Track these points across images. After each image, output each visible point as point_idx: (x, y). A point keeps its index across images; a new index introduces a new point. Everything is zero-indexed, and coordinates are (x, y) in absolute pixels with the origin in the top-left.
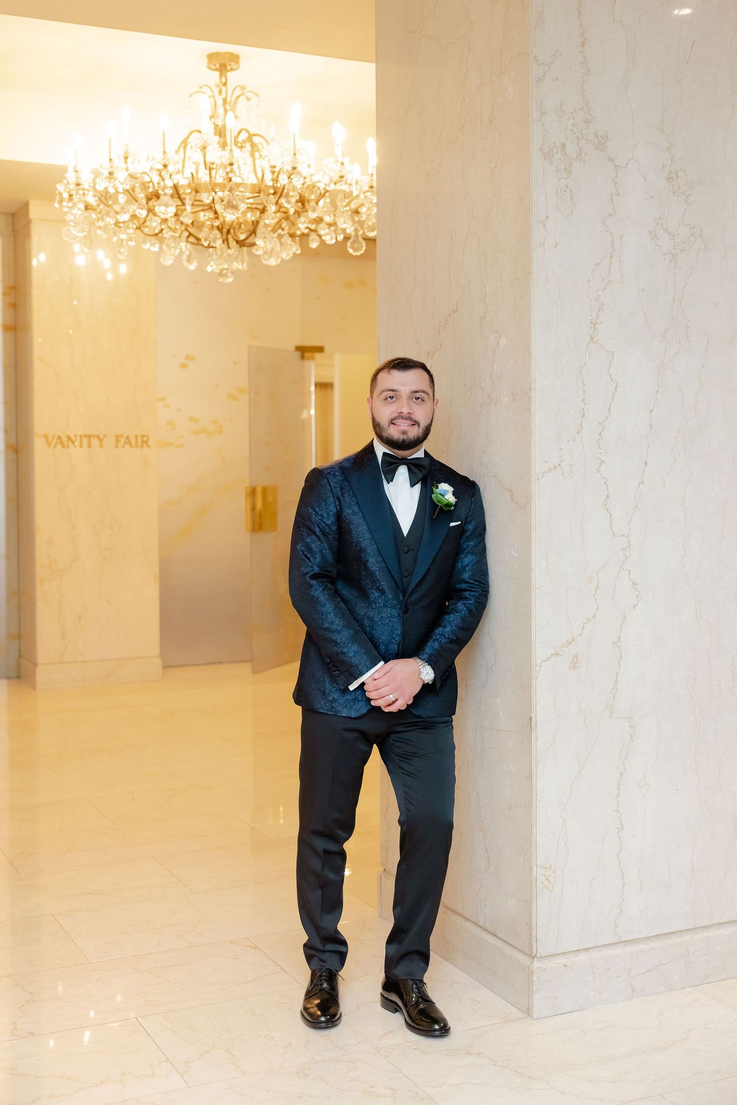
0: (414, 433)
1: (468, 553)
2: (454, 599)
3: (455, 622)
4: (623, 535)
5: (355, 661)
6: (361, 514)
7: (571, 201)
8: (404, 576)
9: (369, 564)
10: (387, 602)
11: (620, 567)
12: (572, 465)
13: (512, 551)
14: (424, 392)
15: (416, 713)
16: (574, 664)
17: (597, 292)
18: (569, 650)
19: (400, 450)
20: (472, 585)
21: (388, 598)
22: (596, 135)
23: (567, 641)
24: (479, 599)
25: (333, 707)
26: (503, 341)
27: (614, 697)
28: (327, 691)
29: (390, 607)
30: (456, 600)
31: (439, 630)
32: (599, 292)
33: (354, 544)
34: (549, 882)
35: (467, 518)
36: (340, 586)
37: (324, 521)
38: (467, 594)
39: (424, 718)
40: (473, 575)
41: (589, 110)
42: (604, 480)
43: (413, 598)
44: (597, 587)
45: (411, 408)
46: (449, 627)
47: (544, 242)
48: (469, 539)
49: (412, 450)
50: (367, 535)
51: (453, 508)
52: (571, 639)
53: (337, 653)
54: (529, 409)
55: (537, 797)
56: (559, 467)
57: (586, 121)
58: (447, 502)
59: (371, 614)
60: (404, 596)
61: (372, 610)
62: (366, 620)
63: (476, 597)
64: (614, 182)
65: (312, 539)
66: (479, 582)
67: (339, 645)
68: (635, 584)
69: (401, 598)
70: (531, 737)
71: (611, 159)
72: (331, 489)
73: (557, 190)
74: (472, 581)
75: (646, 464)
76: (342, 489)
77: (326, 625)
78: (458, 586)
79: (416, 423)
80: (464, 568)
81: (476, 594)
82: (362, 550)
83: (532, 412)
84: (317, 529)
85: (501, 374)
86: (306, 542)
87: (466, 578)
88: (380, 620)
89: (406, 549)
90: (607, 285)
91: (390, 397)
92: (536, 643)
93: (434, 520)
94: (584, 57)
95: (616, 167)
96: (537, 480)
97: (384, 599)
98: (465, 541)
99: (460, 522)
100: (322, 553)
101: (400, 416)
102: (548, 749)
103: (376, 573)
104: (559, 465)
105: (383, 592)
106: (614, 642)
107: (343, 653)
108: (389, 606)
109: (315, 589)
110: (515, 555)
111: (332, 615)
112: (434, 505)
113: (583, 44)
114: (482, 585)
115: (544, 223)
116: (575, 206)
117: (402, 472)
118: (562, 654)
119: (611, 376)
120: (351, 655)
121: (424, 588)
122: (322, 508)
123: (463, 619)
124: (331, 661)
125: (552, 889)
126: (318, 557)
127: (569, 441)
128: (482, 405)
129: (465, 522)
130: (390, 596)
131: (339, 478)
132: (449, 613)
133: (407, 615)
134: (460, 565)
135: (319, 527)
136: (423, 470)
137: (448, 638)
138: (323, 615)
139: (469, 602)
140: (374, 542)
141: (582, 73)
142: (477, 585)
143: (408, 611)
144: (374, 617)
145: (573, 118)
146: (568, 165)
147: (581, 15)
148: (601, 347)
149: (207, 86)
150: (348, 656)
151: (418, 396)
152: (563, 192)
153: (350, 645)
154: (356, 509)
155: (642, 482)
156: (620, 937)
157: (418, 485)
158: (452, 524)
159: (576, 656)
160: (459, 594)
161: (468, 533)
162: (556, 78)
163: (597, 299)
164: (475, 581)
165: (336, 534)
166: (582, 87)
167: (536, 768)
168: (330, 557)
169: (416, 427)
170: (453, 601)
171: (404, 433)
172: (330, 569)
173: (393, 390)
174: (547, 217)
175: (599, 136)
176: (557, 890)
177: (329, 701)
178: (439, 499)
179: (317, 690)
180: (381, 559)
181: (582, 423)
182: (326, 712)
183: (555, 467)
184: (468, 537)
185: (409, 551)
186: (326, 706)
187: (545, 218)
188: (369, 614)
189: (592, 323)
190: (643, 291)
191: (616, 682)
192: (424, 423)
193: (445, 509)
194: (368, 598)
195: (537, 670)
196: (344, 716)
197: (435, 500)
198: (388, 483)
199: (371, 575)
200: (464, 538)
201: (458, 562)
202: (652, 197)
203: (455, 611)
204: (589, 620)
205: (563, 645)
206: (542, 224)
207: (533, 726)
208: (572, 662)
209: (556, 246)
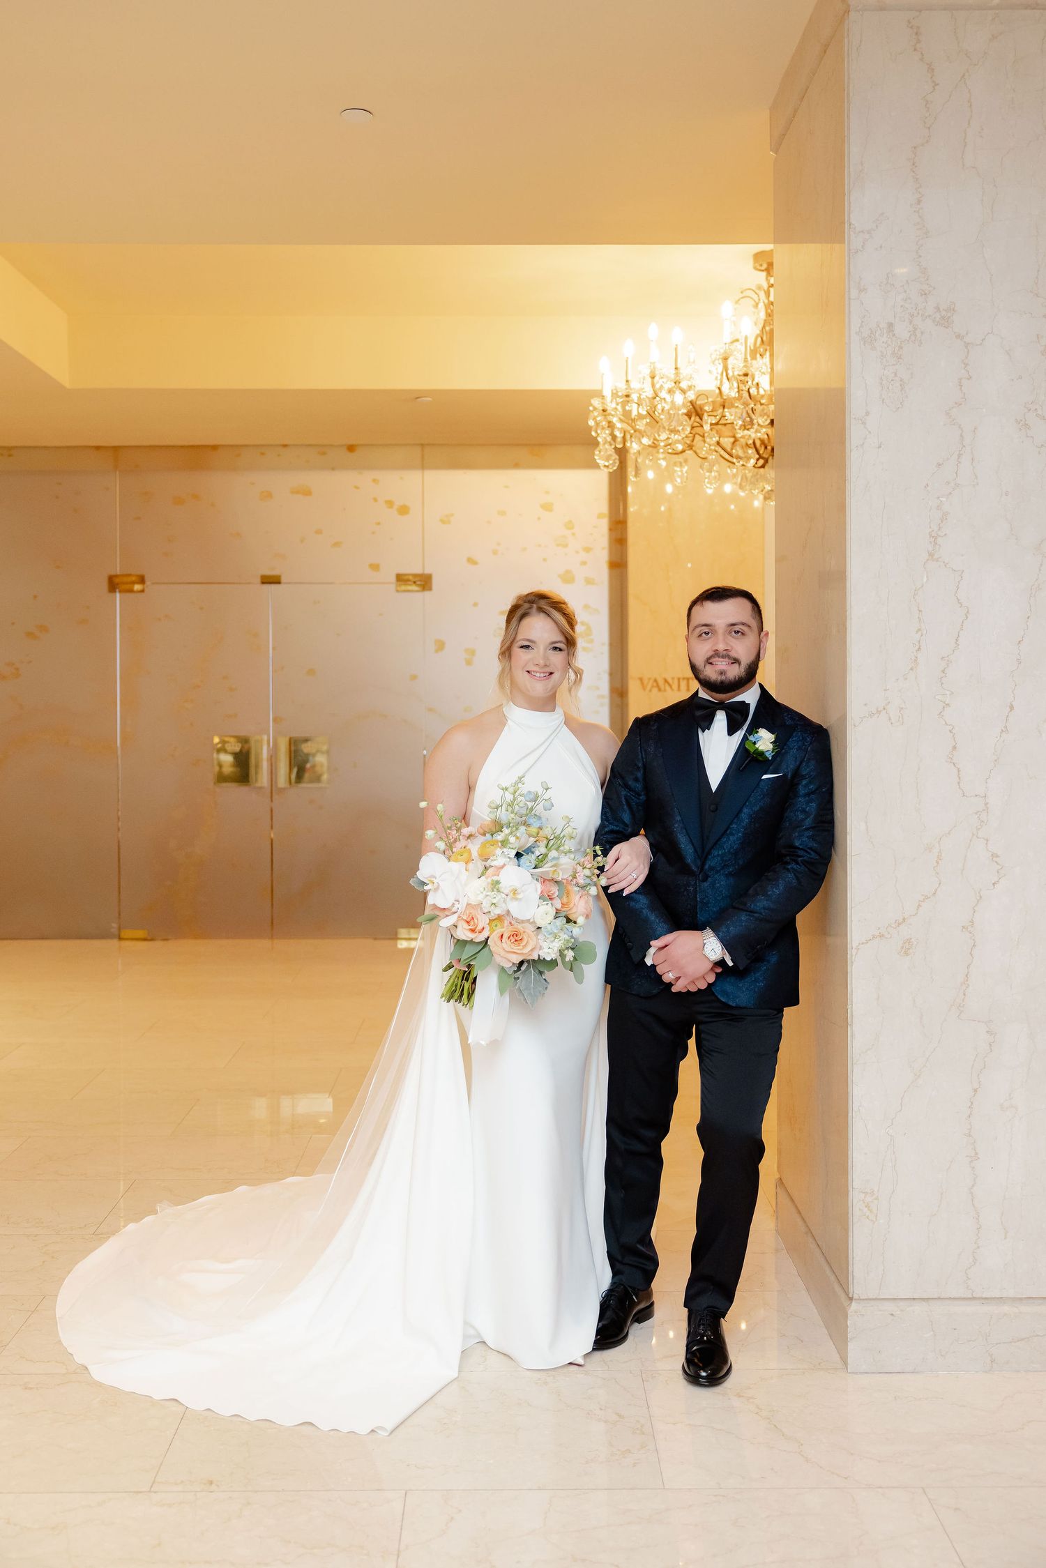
0: (734, 672)
4: (976, 796)
7: (901, 391)
11: (973, 835)
12: (902, 708)
14: (743, 624)
15: (722, 999)
16: (907, 948)
17: (938, 498)
18: (898, 932)
22: (938, 309)
23: (896, 921)
27: (964, 995)
29: (687, 874)
32: (941, 499)
34: (871, 1211)
41: (927, 280)
42: (950, 728)
44: (939, 858)
45: (727, 644)
47: (863, 443)
49: (733, 693)
51: (769, 758)
52: (901, 920)
55: (854, 1105)
56: (884, 711)
57: (924, 294)
60: (701, 860)
64: (964, 364)
68: (994, 855)
69: (699, 863)
71: (958, 336)
73: (881, 379)
75: (1012, 708)
79: (736, 661)
83: (847, 646)
88: (676, 887)
89: (713, 807)
90: (954, 489)
91: (705, 633)
92: (852, 921)
93: (742, 771)
94: (920, 217)
95: (967, 345)
96: (853, 727)
99: (778, 775)
101: (716, 654)
102: (867, 1050)
104: (884, 709)
106: (963, 927)
112: (746, 755)
113: (919, 202)
115: (864, 420)
117: (721, 719)
118: (888, 936)
119: (959, 600)
125: (874, 1220)
127: (898, 680)
133: (706, 884)
141: (917, 236)
145: (905, 292)
146: (897, 349)
147: (916, 167)
148: (945, 566)
149: (750, 289)
151: (737, 630)
152: (890, 381)
155: (1005, 730)
156: (973, 1292)
157: (738, 733)
158: (768, 776)
159: (909, 941)
162: (881, 247)
163: (939, 508)
165: (642, 790)
166: (917, 252)
167: (853, 1072)
169: (736, 666)
171: (722, 673)
173: (706, 625)
175: (941, 309)
176: (881, 1221)
180: (679, 818)
181: (917, 658)
183: (878, 711)
185: (716, 810)
187: (866, 414)
189: (931, 536)
190: (1006, 495)
191: (967, 976)
192: (746, 659)
193: (758, 758)
195: (854, 953)
197: (747, 748)
198: (703, 732)
202: (1020, 377)
204: (927, 897)
205: (890, 925)
206: (860, 422)
207: (849, 1020)
208: (902, 947)
209: (880, 447)
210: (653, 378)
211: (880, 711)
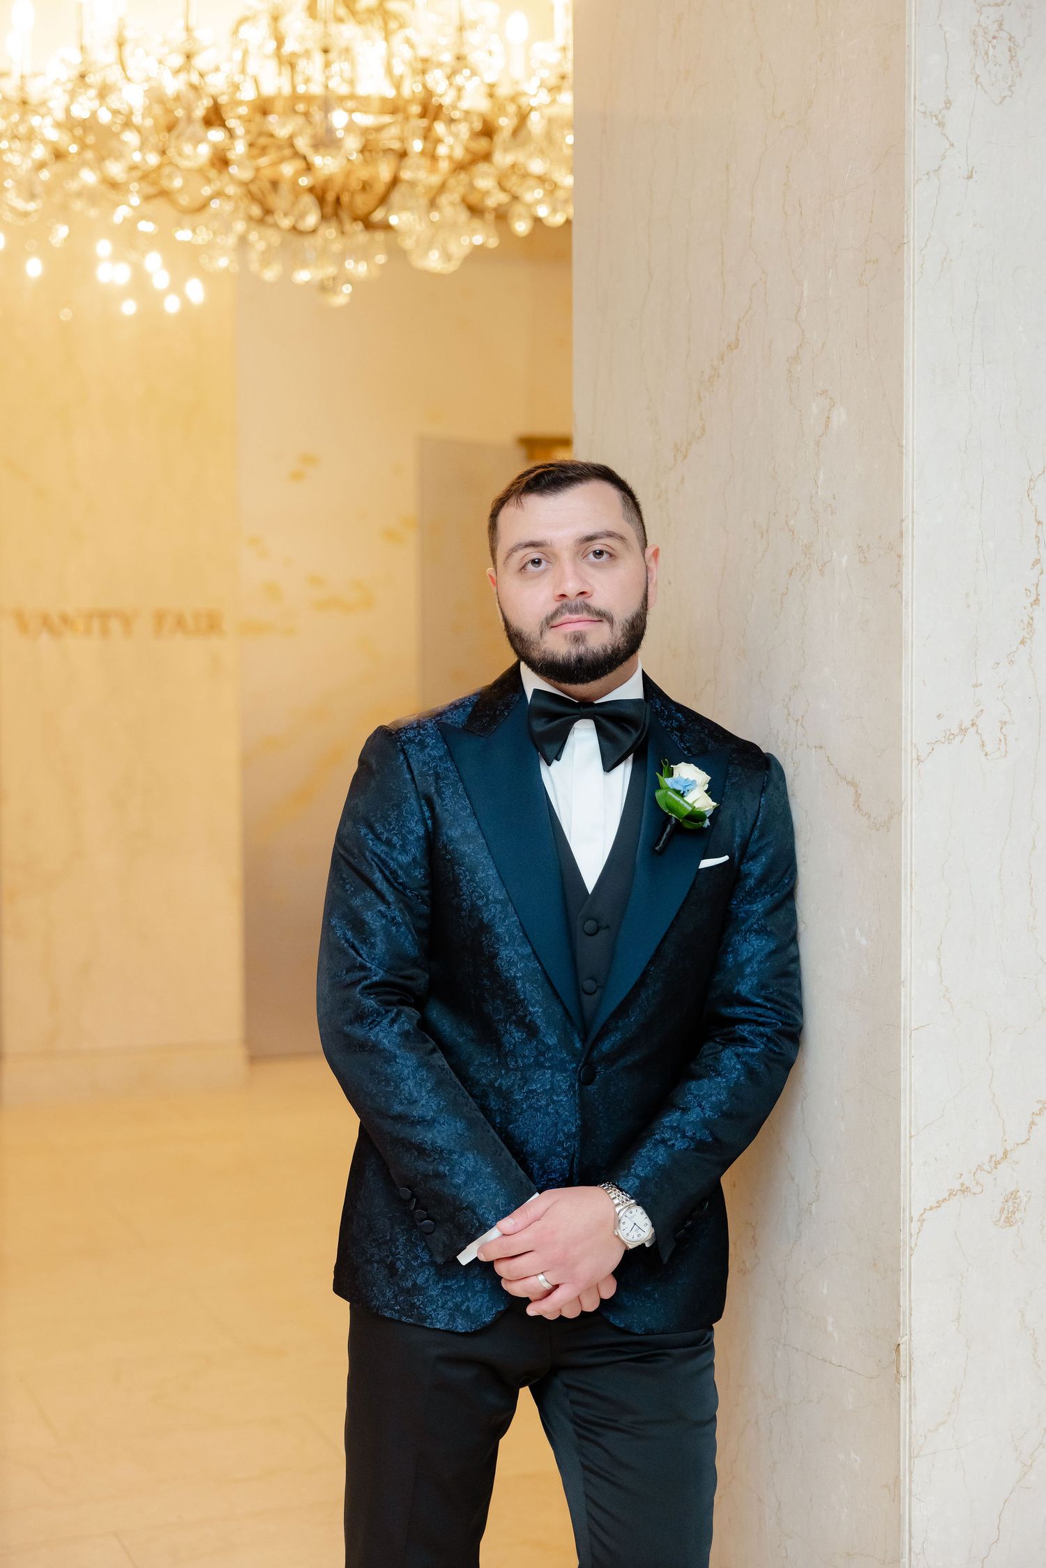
0: (600, 640)
1: (749, 931)
2: (716, 1042)
3: (714, 1099)
5: (469, 1195)
6: (483, 841)
7: (1010, 61)
8: (583, 990)
9: (499, 962)
10: (543, 1054)
12: (1004, 722)
13: (857, 932)
14: (610, 535)
15: (617, 1322)
16: (1010, 1211)
18: (995, 1179)
19: (576, 683)
20: (759, 1011)
21: (544, 1044)
23: (991, 1157)
24: (776, 1045)
25: (413, 1305)
26: (840, 416)
28: (401, 1266)
29: (549, 1068)
30: (719, 1043)
31: (673, 1118)
33: (463, 913)
35: (745, 845)
36: (436, 1013)
37: (394, 856)
38: (744, 1030)
39: (637, 1334)
40: (763, 986)
43: (606, 1046)
46: (698, 1109)
47: (940, 167)
48: (752, 896)
49: (604, 682)
50: (497, 893)
51: (707, 823)
52: (1000, 1155)
53: (426, 1177)
54: (897, 586)
55: (913, 1542)
56: (973, 730)
58: (690, 809)
59: (505, 1083)
60: (584, 1041)
61: (507, 1073)
62: (492, 1097)
63: (769, 1039)
65: (364, 899)
66: (777, 1003)
67: (429, 1156)
69: (578, 1045)
70: (899, 1395)
72: (413, 779)
73: (974, 33)
74: (758, 1001)
76: (437, 777)
77: (398, 1109)
78: (728, 1011)
79: (604, 616)
80: (740, 967)
81: (768, 1030)
82: (485, 928)
83: (904, 593)
84: (377, 876)
85: (834, 499)
86: (351, 908)
87: (743, 994)
88: (527, 1098)
89: (590, 925)
92: (911, 1164)
93: (661, 853)
96: (915, 762)
97: (537, 1047)
98: (741, 901)
99: (726, 858)
100: (388, 934)
101: (565, 604)
102: (943, 1423)
103: (514, 985)
104: (973, 725)
105: (532, 1031)
107: (438, 1175)
108: (548, 1064)
109: (371, 1023)
110: (864, 942)
111: (411, 1083)
112: (661, 817)
114: (784, 1011)
115: (940, 117)
116: (1020, 75)
117: (585, 736)
118: (978, 1189)
120: (459, 1180)
121: (634, 1019)
122: (390, 824)
123: (734, 1093)
124: (413, 1196)
126: (379, 943)
127: (998, 664)
128: (792, 572)
129: (743, 854)
130: (552, 1041)
131: (435, 753)
132: (697, 1077)
133: (592, 1088)
134: (730, 958)
135: (381, 871)
136: (633, 732)
137: (692, 1139)
138: (388, 1084)
139: (751, 1050)
140: (510, 909)
142: (771, 1009)
143: (595, 1077)
144: (512, 1092)
150: (452, 1184)
151: (598, 548)
152: (990, 39)
153: (456, 1157)
154: (472, 827)
157: (621, 767)
158: (706, 863)
159: (1014, 1195)
160: (726, 1030)
161: (751, 882)
164: (767, 999)
165: (424, 888)
167: (911, 1473)
168: (409, 945)
169: (606, 624)
170: (712, 1044)
171: (578, 641)
172: (408, 972)
173: (533, 545)
174: (948, 104)
177: (403, 1290)
178: (670, 802)
179: (378, 1262)
180: (528, 950)
181: (1032, 618)
182: (396, 1316)
183: (961, 729)
184: (749, 894)
185: (598, 931)
186: (397, 1303)
187: (943, 105)
188: (500, 1084)
192: (622, 611)
193: (688, 825)
194: (499, 1045)
195: (914, 1232)
196: (439, 1329)
197: (662, 806)
198: (549, 764)
199: (505, 988)
200: (741, 895)
201: (725, 952)
203: (715, 1070)
205: (980, 1168)
206: (935, 121)
207: (904, 1368)
208: (1002, 1210)
209: (970, 177)
210: (121, 45)
211: (966, 729)
